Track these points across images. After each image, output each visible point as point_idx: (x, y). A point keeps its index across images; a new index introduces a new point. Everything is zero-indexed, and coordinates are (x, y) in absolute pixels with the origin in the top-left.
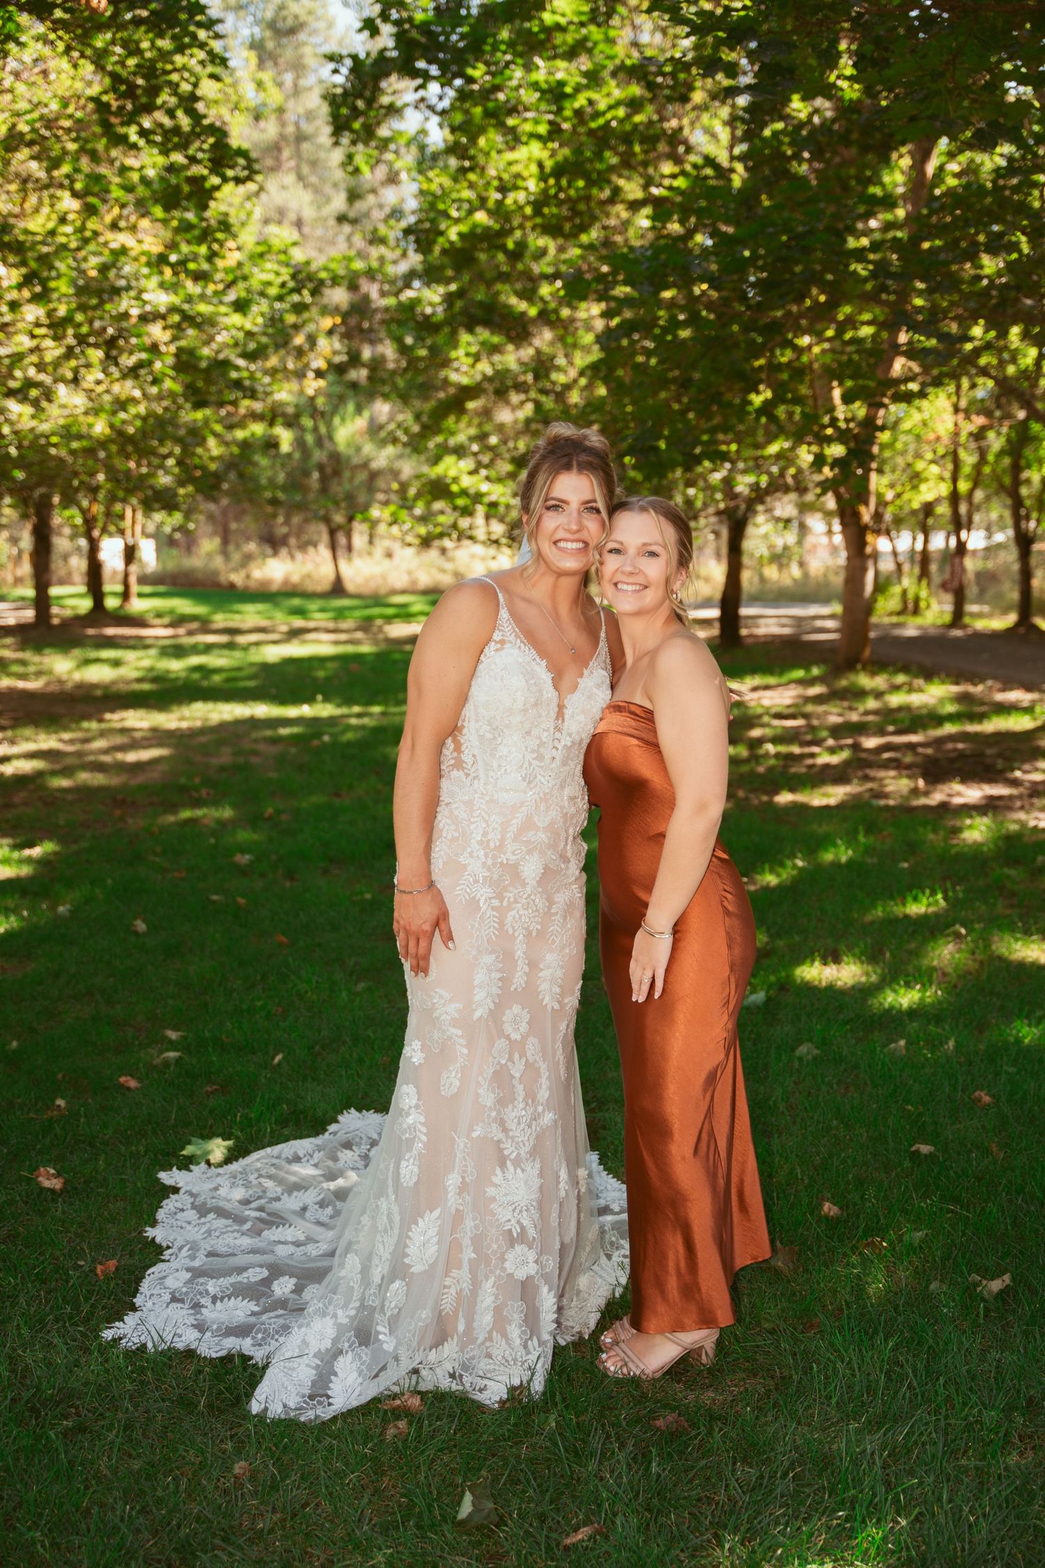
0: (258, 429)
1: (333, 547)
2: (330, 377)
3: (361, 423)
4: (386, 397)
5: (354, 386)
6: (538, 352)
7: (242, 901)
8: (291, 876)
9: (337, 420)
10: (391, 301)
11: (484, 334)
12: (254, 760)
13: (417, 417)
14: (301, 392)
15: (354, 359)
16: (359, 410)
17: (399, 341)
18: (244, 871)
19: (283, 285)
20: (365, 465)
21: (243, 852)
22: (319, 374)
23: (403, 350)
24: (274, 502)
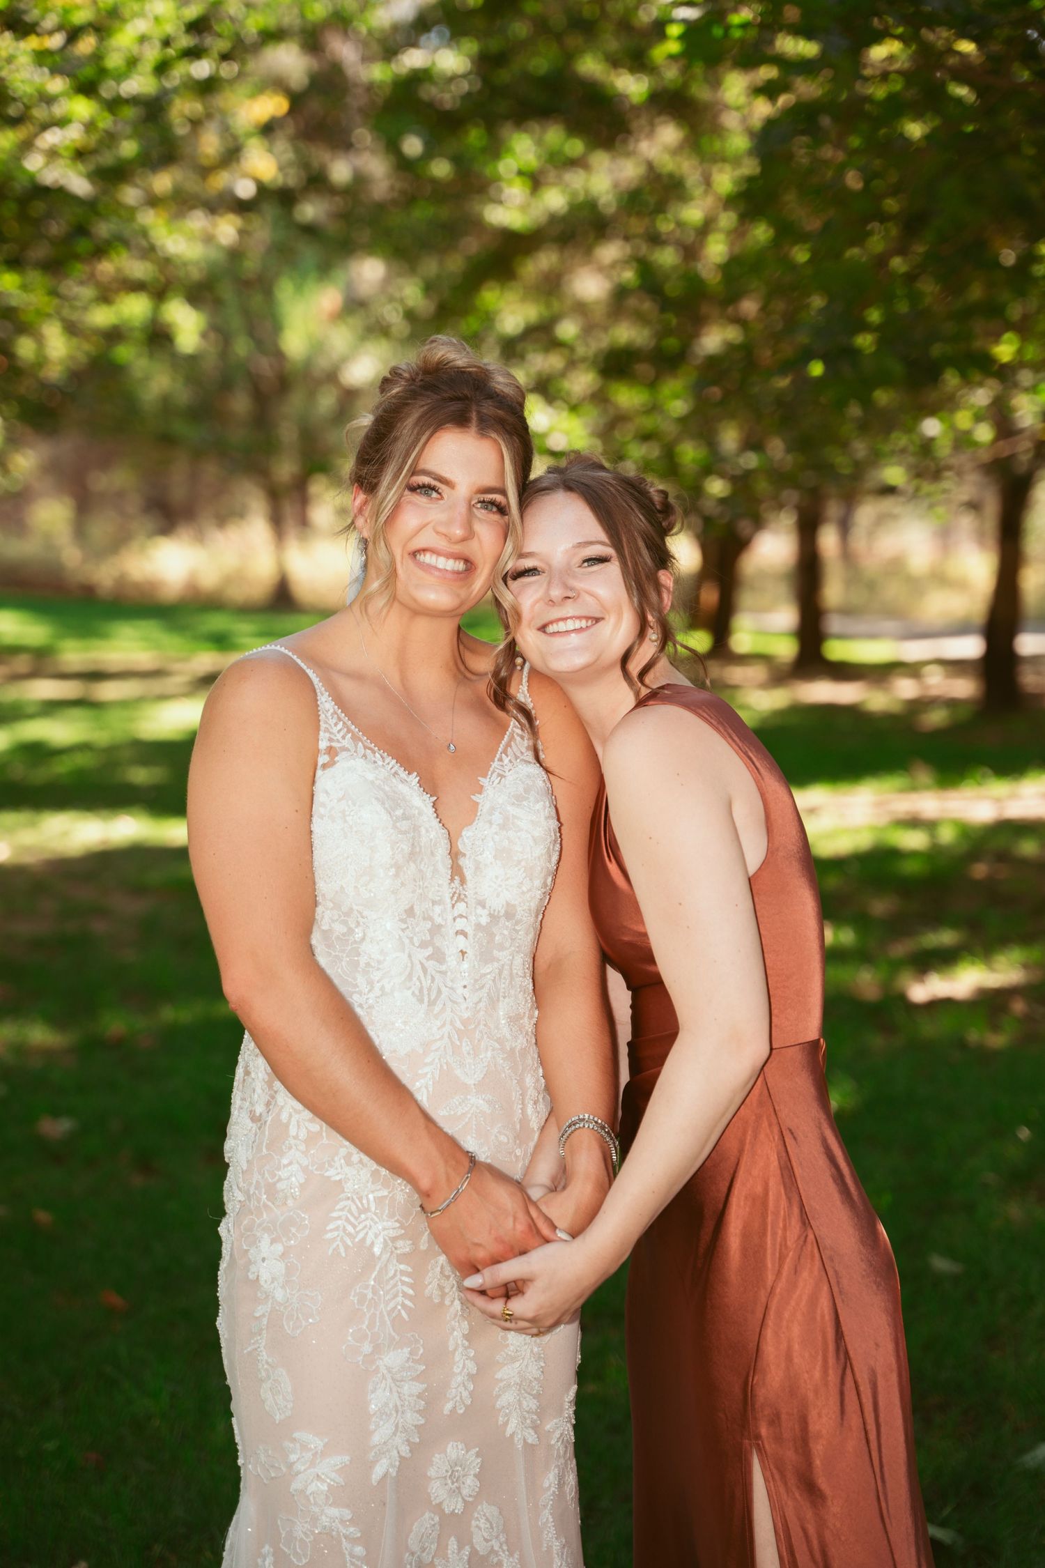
0: (135, 308)
1: (277, 522)
2: (270, 211)
3: (328, 298)
4: (370, 249)
5: (310, 231)
6: (650, 166)
7: (43, 1216)
8: (145, 1165)
9: (285, 290)
10: (379, 73)
11: (554, 135)
12: (99, 927)
13: (429, 288)
14: (209, 239)
15: (317, 182)
16: (325, 270)
17: (393, 147)
18: (55, 1154)
19: (166, 43)
20: (332, 377)
21: (56, 1113)
22: (242, 207)
23: (404, 165)
24: (167, 440)
